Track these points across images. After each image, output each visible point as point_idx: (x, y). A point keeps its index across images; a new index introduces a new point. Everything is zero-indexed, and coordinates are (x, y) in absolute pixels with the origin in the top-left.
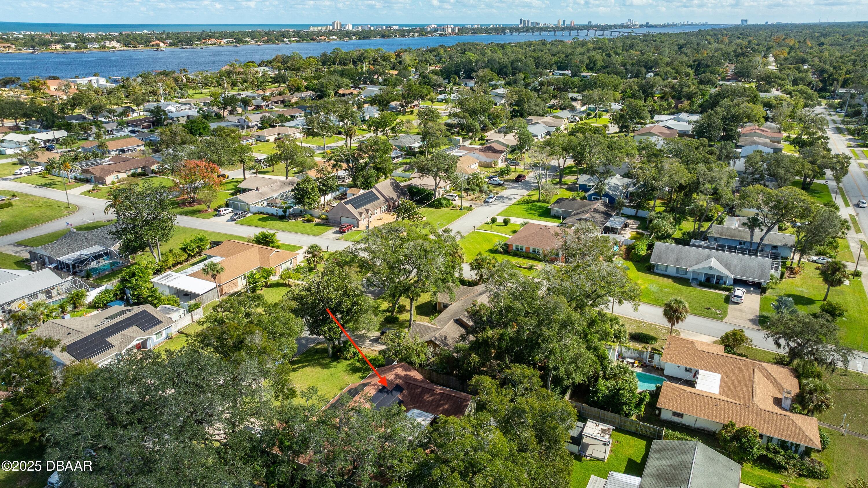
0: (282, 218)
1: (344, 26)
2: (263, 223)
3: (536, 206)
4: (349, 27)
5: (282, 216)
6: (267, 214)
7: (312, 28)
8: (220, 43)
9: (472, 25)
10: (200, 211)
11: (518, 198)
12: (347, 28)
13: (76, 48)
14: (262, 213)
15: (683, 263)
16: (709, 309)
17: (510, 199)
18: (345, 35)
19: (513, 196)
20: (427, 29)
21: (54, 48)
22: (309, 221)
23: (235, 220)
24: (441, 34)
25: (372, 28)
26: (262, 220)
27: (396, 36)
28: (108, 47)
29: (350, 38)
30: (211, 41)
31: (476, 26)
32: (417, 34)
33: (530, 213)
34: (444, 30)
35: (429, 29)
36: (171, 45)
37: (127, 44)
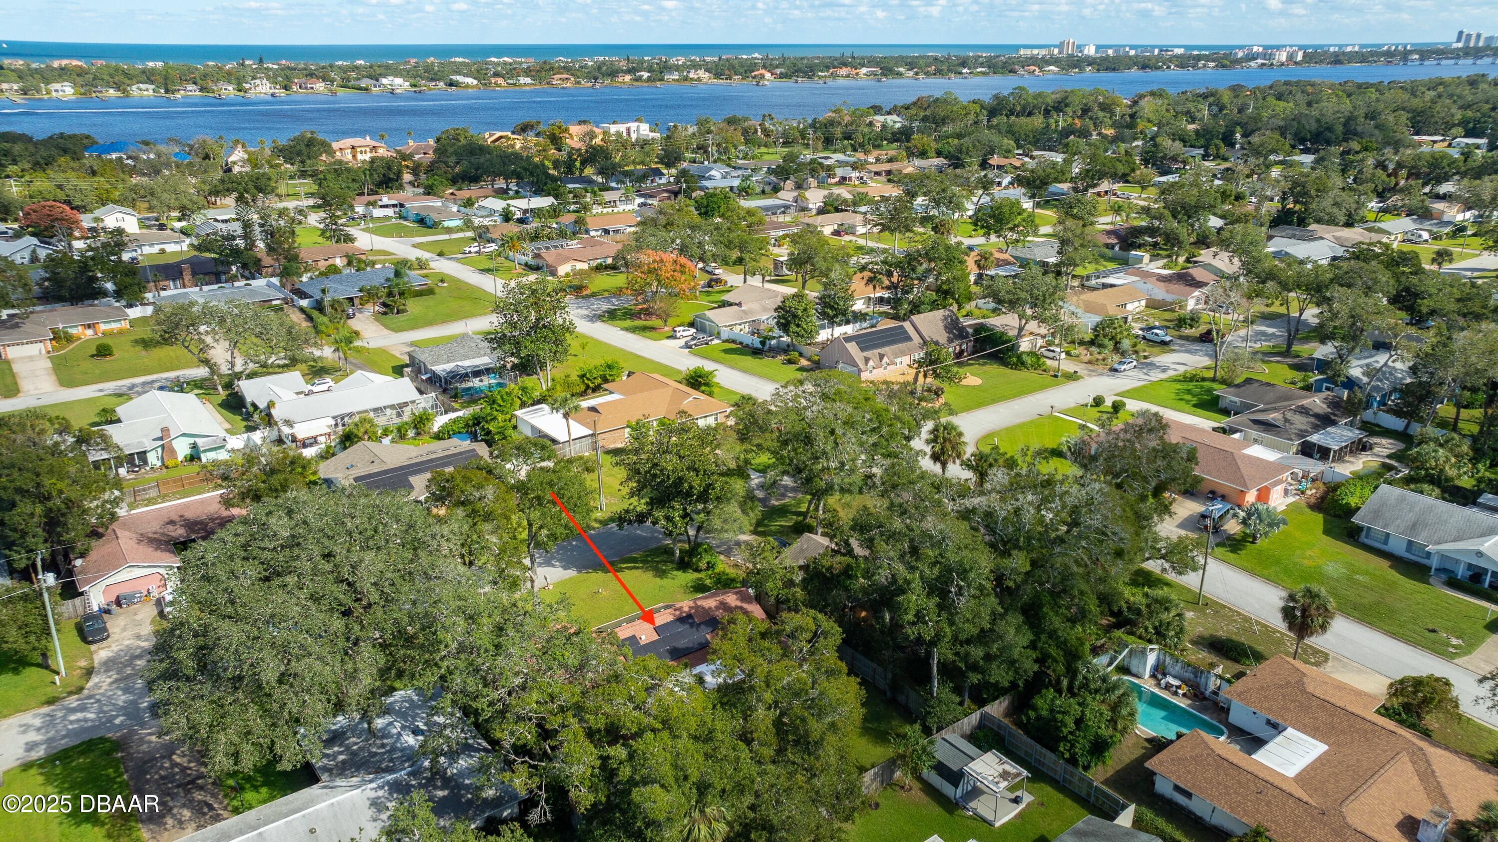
0: (756, 352)
1: (1080, 48)
2: (728, 356)
3: (1202, 387)
4: (1090, 51)
5: (757, 349)
6: (741, 343)
7: (1022, 52)
8: (857, 74)
9: (1340, 46)
10: (653, 329)
11: (1182, 369)
12: (1086, 52)
13: (649, 79)
14: (734, 342)
15: (1425, 534)
16: (1433, 631)
17: (1164, 371)
18: (1075, 63)
19: (1172, 366)
20: (1236, 54)
21: (621, 79)
22: (790, 362)
23: (690, 347)
24: (1263, 64)
25: (1132, 53)
26: (727, 351)
27: (1169, 67)
28: (692, 79)
29: (1082, 70)
30: (844, 71)
31: (1349, 49)
32: (1212, 64)
33: (1181, 399)
34: (1270, 57)
35: (1240, 54)
36: (782, 76)
37: (718, 75)
